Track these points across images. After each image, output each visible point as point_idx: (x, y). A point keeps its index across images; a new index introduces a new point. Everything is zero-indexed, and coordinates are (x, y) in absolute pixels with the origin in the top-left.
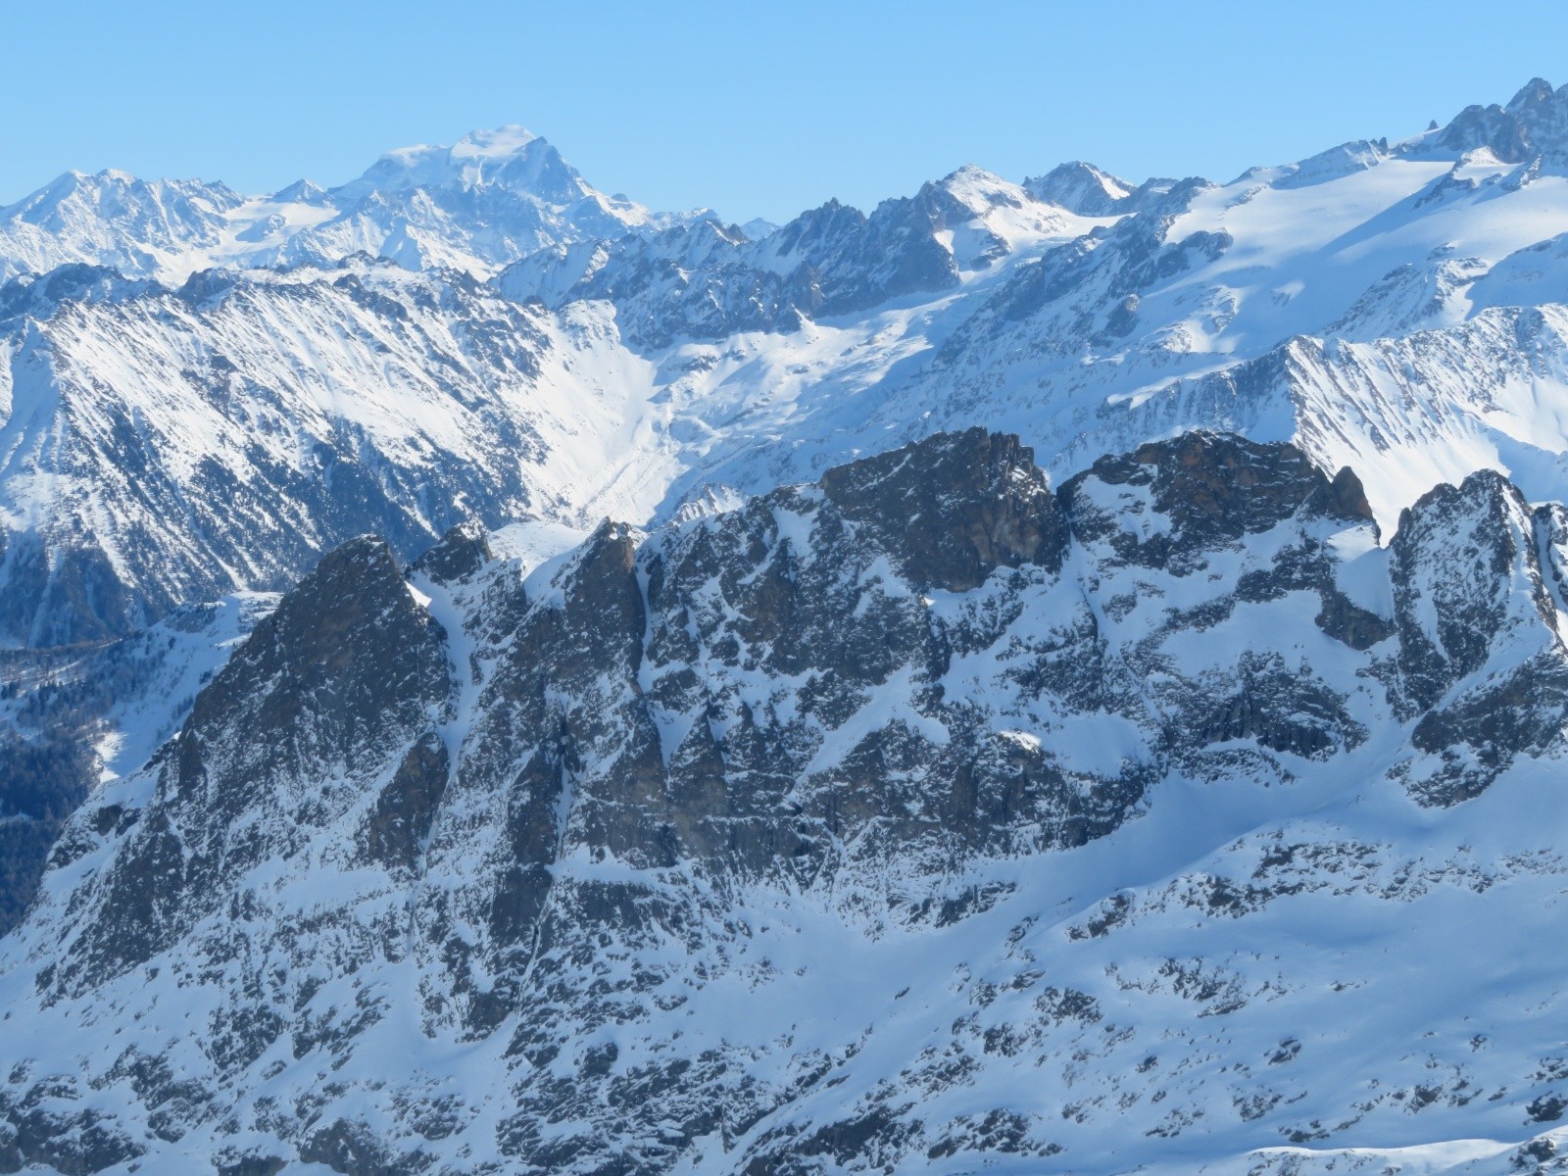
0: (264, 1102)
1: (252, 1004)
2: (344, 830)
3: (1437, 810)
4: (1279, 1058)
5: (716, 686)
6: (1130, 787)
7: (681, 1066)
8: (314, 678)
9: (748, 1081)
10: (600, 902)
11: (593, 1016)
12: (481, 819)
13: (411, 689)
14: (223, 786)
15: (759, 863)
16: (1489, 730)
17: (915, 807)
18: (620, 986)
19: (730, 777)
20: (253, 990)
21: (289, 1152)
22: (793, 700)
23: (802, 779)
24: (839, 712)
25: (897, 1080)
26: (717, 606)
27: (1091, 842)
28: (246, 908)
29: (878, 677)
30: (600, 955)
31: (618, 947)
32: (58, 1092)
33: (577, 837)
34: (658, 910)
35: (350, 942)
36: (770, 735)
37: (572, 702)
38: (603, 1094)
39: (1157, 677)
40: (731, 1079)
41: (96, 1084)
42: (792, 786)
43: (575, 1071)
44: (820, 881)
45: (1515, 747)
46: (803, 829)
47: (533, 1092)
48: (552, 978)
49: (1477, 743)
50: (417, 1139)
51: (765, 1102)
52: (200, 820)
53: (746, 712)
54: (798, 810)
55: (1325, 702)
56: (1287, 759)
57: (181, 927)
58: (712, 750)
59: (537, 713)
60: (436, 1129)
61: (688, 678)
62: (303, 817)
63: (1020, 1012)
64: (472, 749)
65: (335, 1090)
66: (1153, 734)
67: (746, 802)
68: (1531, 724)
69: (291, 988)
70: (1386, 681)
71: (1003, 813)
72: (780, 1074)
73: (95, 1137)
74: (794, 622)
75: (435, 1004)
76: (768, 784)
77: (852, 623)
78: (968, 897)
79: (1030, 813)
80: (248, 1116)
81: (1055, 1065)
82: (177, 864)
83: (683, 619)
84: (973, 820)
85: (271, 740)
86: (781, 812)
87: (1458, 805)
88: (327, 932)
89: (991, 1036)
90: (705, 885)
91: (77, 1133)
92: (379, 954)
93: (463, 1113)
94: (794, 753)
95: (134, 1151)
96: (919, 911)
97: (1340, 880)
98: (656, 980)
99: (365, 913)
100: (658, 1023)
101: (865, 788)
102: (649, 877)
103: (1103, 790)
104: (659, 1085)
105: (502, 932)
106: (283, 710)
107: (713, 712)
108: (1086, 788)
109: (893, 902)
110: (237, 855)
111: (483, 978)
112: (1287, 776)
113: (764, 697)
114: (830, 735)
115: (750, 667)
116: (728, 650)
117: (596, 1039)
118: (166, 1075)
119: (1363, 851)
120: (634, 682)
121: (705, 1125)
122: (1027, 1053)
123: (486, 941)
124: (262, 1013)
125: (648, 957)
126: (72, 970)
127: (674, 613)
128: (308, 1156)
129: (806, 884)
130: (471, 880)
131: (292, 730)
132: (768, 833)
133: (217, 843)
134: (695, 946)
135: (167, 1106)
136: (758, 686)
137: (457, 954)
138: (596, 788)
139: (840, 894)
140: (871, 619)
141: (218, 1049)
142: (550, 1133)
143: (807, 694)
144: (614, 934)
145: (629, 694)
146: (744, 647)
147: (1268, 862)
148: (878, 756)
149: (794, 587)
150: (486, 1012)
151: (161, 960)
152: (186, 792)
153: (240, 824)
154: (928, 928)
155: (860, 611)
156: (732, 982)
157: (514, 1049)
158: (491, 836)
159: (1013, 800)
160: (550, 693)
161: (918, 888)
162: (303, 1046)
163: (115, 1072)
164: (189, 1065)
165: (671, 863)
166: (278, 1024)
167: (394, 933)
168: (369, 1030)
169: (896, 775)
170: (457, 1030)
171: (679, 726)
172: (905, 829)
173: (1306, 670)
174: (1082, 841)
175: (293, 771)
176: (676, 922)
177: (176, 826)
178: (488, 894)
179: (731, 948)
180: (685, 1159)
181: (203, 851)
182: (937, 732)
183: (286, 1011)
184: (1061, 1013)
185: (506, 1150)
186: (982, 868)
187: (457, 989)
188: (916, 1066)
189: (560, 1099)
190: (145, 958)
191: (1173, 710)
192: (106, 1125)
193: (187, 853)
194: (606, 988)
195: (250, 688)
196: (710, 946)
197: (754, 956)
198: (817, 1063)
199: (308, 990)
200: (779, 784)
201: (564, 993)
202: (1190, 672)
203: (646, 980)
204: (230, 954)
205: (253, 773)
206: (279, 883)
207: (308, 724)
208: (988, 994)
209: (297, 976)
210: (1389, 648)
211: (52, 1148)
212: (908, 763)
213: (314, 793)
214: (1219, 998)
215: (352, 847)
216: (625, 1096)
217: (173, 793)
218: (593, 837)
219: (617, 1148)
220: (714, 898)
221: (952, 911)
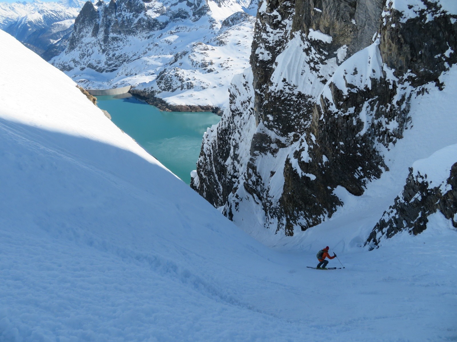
0: (84, 62)
1: (83, 52)
2: (90, 34)
3: (194, 22)
4: (174, 48)
5: (124, 15)
6: (166, 23)
7: (122, 55)
8: (86, 17)
9: (128, 56)
10: (114, 39)
11: (113, 51)
12: (102, 31)
13: (95, 18)
14: (79, 30)
15: (129, 34)
16: (199, 13)
17: (144, 27)
18: (116, 47)
19: (125, 24)
20: (83, 51)
21: (86, 67)
22: (132, 16)
23: (133, 24)
24: (137, 17)
25: (141, 54)
26: (124, 6)
27: (163, 29)
28: (82, 43)
29: (140, 13)
30: (114, 44)
31: (116, 43)
32: (66, 63)
33: (111, 32)
34: (119, 39)
35: (91, 45)
36: (129, 20)
37: (110, 17)
38: (114, 58)
39: (170, 11)
40: (126, 56)
41: (69, 62)
42: (132, 25)
43: (111, 56)
44: (136, 35)
45: (202, 15)
46: (134, 30)
47: (107, 59)
48: (109, 47)
49: (198, 15)
50: (97, 64)
51: (130, 58)
52: (77, 34)
53: (127, 17)
54: (133, 28)
55: (186, 13)
56: (183, 20)
57: (77, 46)
58: (123, 22)
59: (107, 19)
60: (99, 63)
61: (121, 14)
62: (86, 33)
63: (151, 46)
64: (101, 24)
65: (89, 60)
66: (169, 18)
67: (127, 27)
68: (203, 12)
69: (86, 51)
70: (193, 10)
71: (153, 27)
72: (131, 55)
73: (69, 67)
74: (131, 7)
75: (99, 51)
76: (129, 25)
77: (137, 7)
78: (150, 36)
79: (156, 27)
80: (82, 64)
81: (154, 51)
82: (75, 39)
83: (120, 7)
84: (150, 28)
85: (83, 25)
86: (131, 28)
87: (196, 22)
88: (89, 44)
89: (149, 49)
90: (124, 36)
91: (68, 67)
92: (94, 46)
93: (101, 61)
94: (132, 21)
95: (73, 68)
96: (145, 38)
97: (184, 30)
98: (119, 47)
99: (93, 42)
100: (119, 51)
101: (139, 25)
102: (118, 36)
103: (163, 24)
104: (120, 57)
105: (104, 43)
106: (83, 21)
107: (123, 17)
108: (161, 23)
109: (143, 37)
110: (81, 37)
111: (103, 48)
112: (183, 21)
113: (129, 16)
114: (136, 19)
115: (127, 12)
116: (125, 11)
117: (114, 53)
118: (75, 60)
119: (186, 27)
120: (115, 14)
121: (124, 61)
122: (152, 50)
123: (103, 44)
124: (84, 53)
125: (119, 44)
126: (68, 51)
127: (119, 7)
128: (88, 67)
129: (135, 36)
130: (101, 38)
131: (84, 23)
132: (130, 30)
133: (79, 36)
134: (123, 43)
135: (76, 63)
136: (128, 14)
137: (101, 45)
138: (112, 27)
139: (138, 37)
140: (139, 6)
141: (80, 57)
142: (109, 63)
143: (133, 15)
144: (115, 42)
145: (115, 16)
146: (127, 10)
147: (176, 29)
148: (140, 21)
149: (131, 3)
150: (104, 51)
151: (75, 49)
152: (75, 31)
153: (81, 34)
154: (146, 40)
155: (138, 5)
156: (127, 46)
157: (106, 55)
158: (103, 33)
159: (154, 25)
160: (108, 17)
161: (145, 35)
162: (87, 56)
163: (71, 61)
164: (77, 59)
165: (121, 34)
166: (85, 54)
167: (95, 44)
168: (93, 54)
169: (142, 23)
170: (101, 53)
171: (120, 19)
172: (144, 29)
173: (185, 10)
174: (161, 29)
175: (85, 28)
176: (121, 40)
177: (75, 35)
178: (103, 39)
179: (127, 43)
180: (123, 65)
181: (78, 37)
182: (146, 18)
183: (86, 53)
184: (155, 46)
185: (105, 65)
186: (152, 33)
187: (101, 49)
188: (142, 53)
189: (110, 59)
190: (74, 49)
191: (171, 15)
192: (70, 66)
193: (76, 38)
194: (114, 48)
195: (80, 19)
196: (125, 43)
197: (129, 44)
198: (135, 54)
199: (88, 51)
200: (130, 25)
201: (110, 48)
202: (173, 11)
203: (118, 47)
204: (81, 48)
205: (81, 28)
206: (85, 40)
207: (86, 22)
208: (149, 45)
209: (87, 49)
210: (193, 7)
211: (66, 69)
212: (143, 22)
213: (87, 30)
214: (170, 43)
215: (91, 35)
216: (116, 59)
217: (74, 31)
218: (113, 32)
219: (116, 64)
220: (125, 38)
221: (149, 38)
